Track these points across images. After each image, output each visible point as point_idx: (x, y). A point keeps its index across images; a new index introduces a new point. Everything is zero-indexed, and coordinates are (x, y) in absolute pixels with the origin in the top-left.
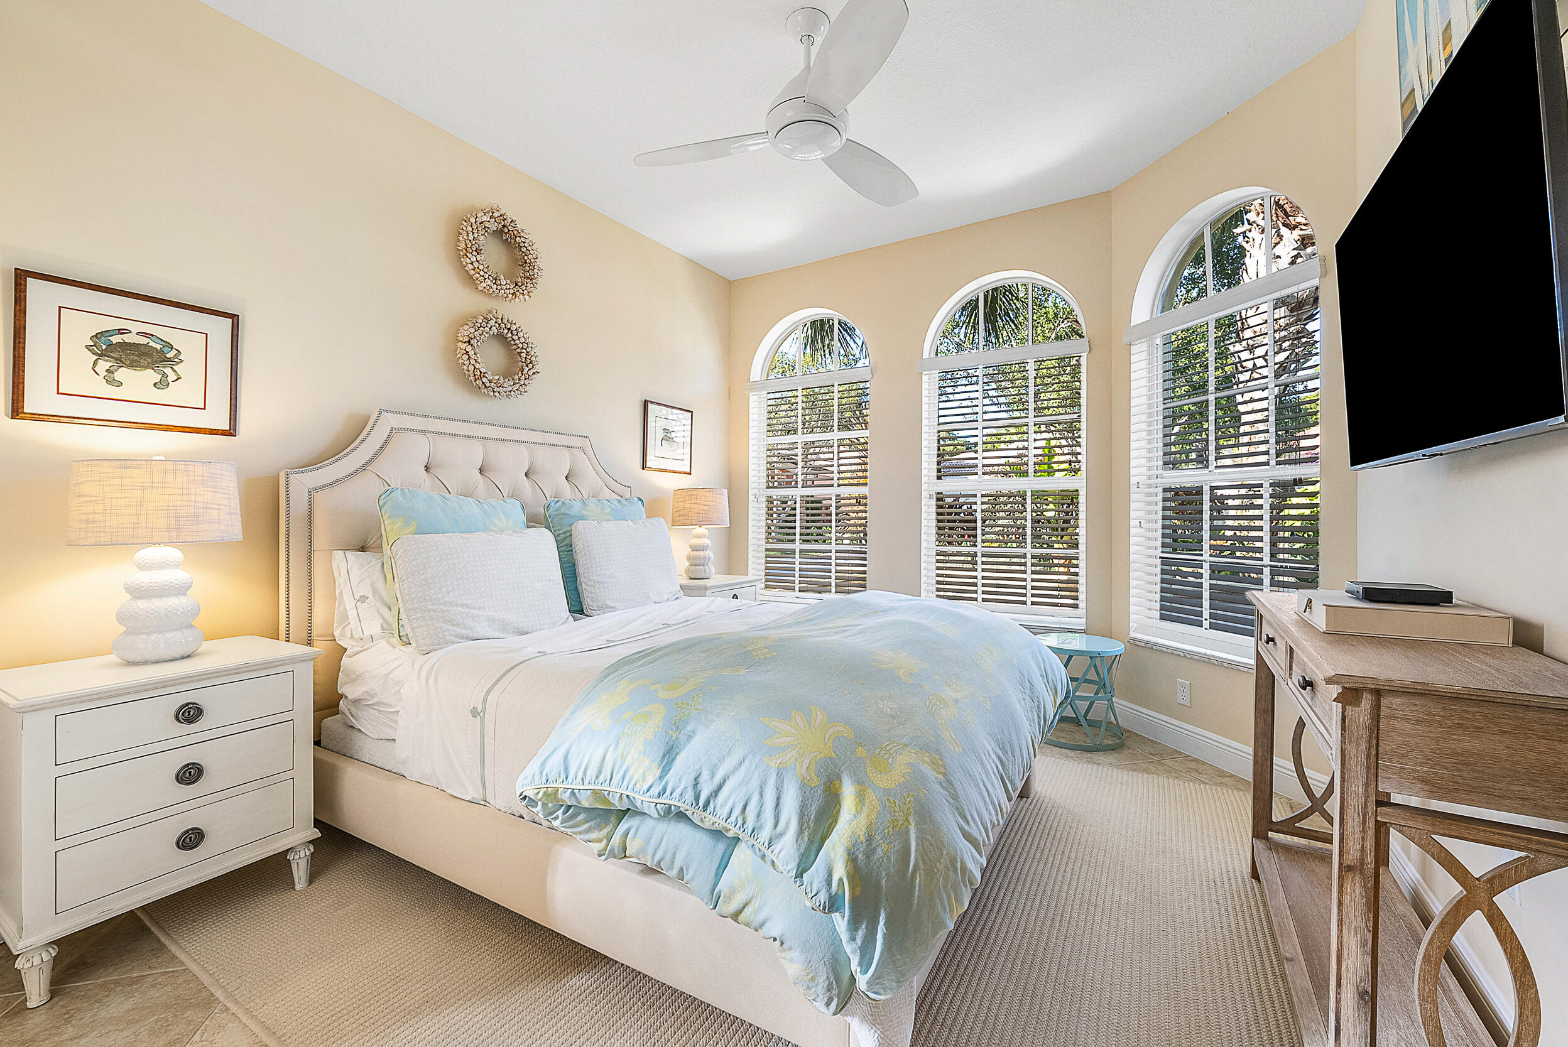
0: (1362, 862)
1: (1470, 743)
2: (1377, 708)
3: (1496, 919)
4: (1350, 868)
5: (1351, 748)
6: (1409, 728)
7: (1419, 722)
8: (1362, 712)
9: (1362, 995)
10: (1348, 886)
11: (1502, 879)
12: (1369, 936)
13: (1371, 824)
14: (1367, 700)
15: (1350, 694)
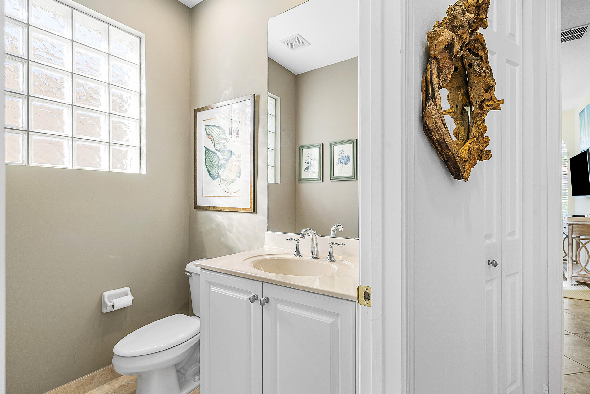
0: (571, 243)
1: (583, 229)
2: (572, 226)
3: (585, 247)
4: (570, 244)
5: (570, 231)
6: (576, 228)
7: (577, 228)
8: (571, 227)
9: (571, 258)
10: (569, 246)
11: (586, 244)
12: (572, 251)
13: (572, 239)
14: (571, 225)
15: (569, 225)
